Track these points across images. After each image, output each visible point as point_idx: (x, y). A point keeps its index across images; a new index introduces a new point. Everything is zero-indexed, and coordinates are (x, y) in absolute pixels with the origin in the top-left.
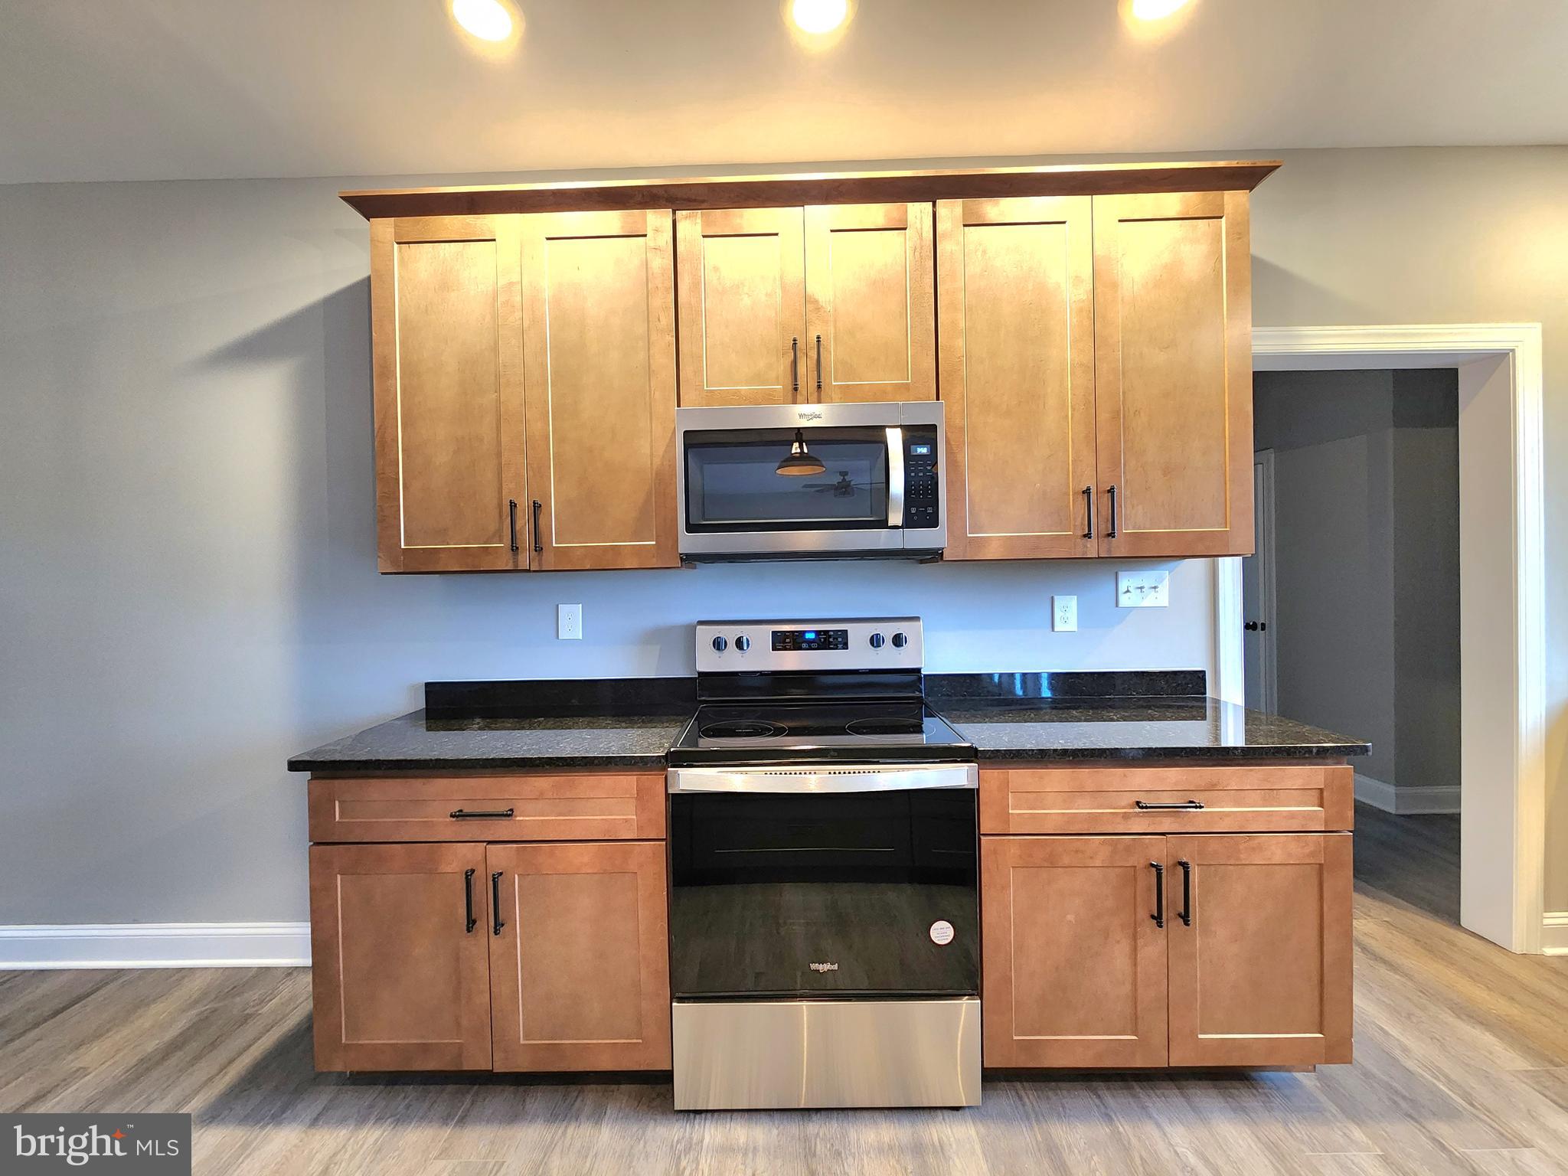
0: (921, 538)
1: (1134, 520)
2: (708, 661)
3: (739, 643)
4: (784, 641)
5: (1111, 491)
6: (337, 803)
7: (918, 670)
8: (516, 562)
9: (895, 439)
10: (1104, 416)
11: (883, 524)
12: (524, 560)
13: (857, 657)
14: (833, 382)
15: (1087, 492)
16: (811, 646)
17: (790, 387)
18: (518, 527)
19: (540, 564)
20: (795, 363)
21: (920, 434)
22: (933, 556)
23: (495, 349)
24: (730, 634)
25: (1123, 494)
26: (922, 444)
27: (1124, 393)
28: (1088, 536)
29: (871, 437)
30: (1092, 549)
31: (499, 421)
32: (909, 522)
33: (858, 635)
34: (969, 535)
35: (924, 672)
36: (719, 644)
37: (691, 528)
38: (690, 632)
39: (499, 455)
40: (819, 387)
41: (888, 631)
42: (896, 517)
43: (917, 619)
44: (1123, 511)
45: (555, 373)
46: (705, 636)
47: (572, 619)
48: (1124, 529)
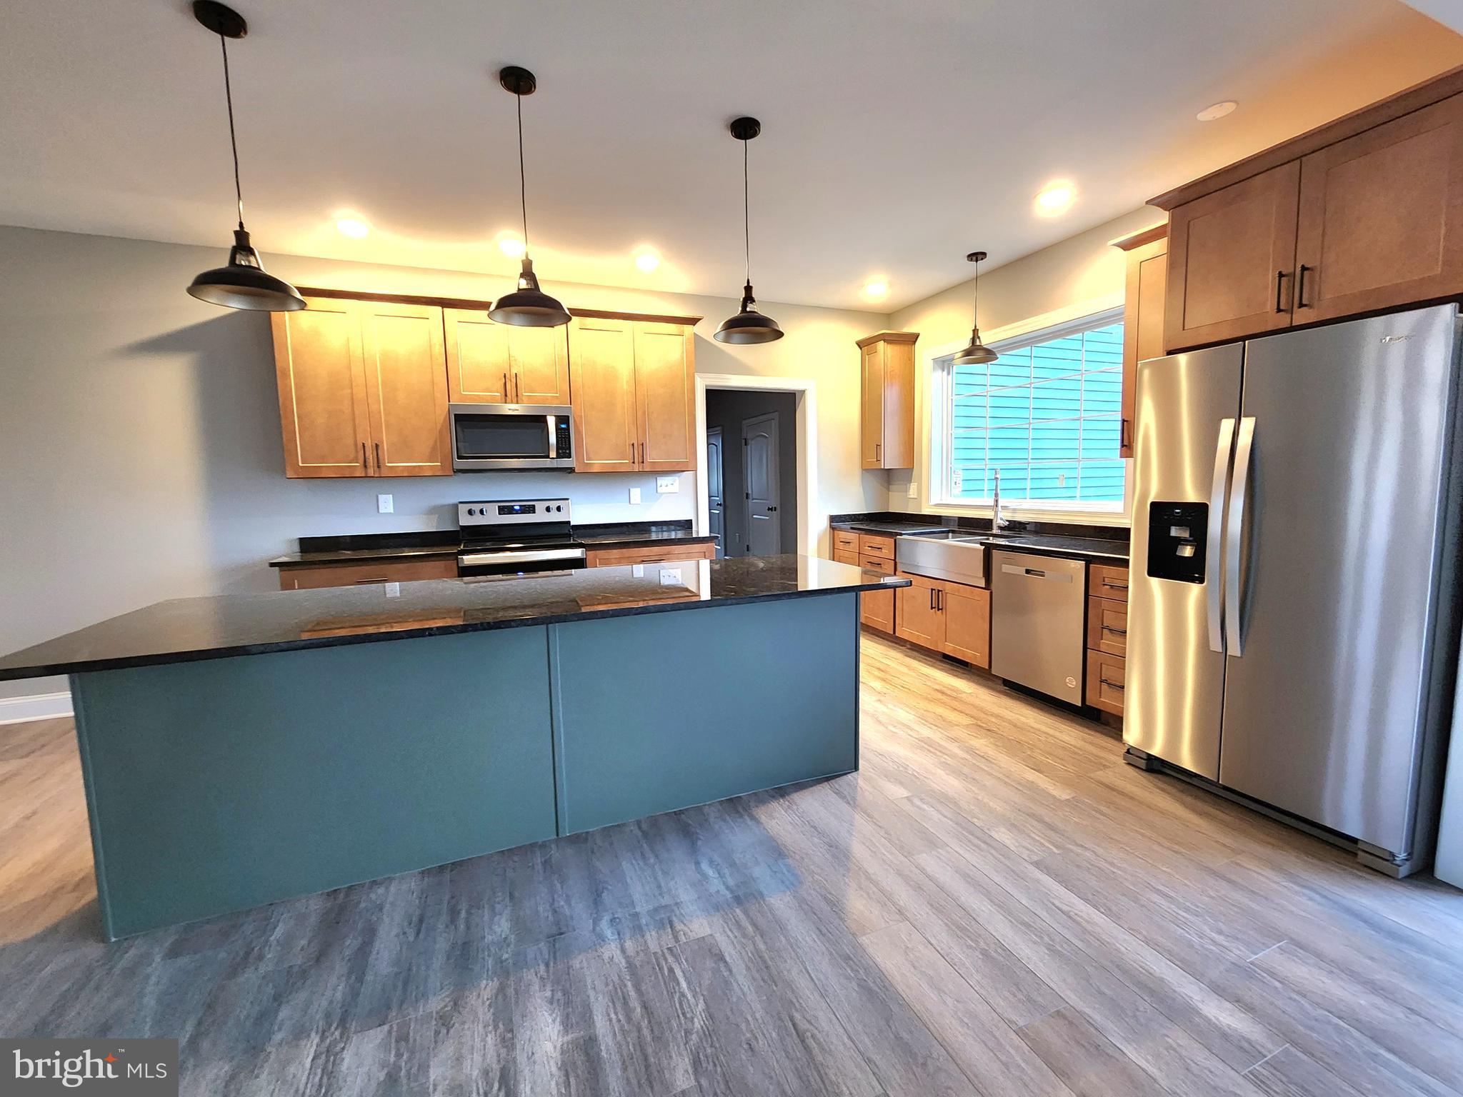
0: (565, 463)
1: (653, 456)
2: (465, 521)
3: (481, 512)
4: (502, 510)
5: (643, 445)
6: (296, 581)
7: (569, 522)
8: (366, 472)
9: (551, 422)
10: (639, 414)
11: (548, 457)
12: (371, 472)
13: (540, 517)
14: (524, 394)
15: (633, 445)
16: (517, 512)
17: (504, 394)
18: (367, 455)
19: (380, 474)
20: (505, 384)
21: (563, 420)
22: (571, 470)
23: (349, 368)
24: (477, 508)
25: (647, 445)
26: (564, 424)
27: (648, 405)
28: (634, 463)
29: (541, 420)
30: (636, 468)
31: (353, 404)
32: (559, 456)
33: (540, 507)
34: (586, 462)
35: (572, 524)
36: (470, 512)
37: (459, 457)
38: (455, 508)
39: (354, 420)
40: (517, 395)
41: (554, 505)
42: (553, 454)
43: (567, 499)
44: (648, 451)
45: (383, 381)
46: (463, 509)
47: (387, 503)
48: (648, 459)
